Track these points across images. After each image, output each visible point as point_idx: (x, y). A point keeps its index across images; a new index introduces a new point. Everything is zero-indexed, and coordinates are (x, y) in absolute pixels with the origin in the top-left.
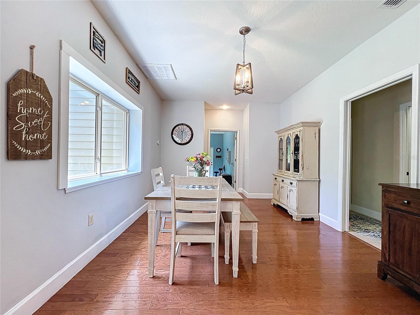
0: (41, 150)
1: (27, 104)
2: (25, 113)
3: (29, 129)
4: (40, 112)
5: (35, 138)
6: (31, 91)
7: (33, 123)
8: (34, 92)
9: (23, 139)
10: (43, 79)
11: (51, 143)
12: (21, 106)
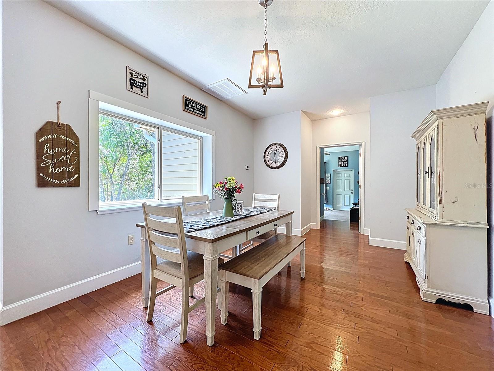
0: (68, 180)
1: (53, 146)
2: (51, 153)
3: (55, 164)
4: (66, 150)
5: (62, 171)
6: (57, 135)
7: (59, 159)
8: (60, 136)
9: (50, 172)
10: (69, 125)
11: (79, 174)
12: (46, 148)
